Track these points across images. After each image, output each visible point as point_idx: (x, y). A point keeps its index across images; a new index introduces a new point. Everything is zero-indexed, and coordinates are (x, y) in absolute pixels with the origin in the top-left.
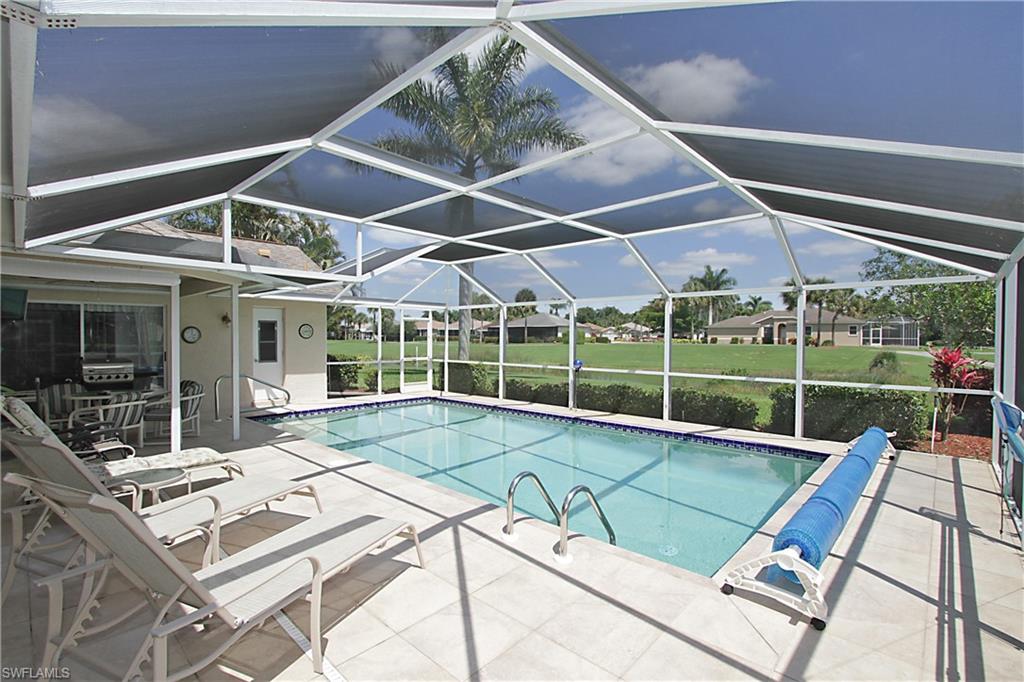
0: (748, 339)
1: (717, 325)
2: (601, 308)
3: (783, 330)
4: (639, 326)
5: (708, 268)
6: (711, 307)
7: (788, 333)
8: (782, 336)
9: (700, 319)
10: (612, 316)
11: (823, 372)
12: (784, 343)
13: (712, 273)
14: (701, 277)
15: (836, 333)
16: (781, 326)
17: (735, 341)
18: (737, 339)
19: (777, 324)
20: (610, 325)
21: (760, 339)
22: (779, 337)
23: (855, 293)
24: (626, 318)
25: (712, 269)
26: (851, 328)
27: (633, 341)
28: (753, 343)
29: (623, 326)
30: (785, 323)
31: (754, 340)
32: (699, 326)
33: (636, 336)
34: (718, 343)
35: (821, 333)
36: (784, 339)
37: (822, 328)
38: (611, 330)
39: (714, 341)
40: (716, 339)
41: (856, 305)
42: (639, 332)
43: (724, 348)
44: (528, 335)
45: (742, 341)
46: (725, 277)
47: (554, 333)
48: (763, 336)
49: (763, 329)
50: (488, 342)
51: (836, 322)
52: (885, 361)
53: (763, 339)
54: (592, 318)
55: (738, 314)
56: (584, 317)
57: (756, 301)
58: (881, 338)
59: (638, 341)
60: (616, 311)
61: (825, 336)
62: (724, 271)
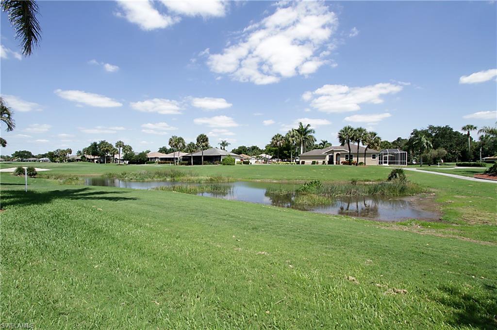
0: (321, 161)
1: (305, 154)
2: (250, 147)
3: (338, 157)
4: (267, 155)
5: (301, 123)
6: (302, 145)
7: (341, 158)
8: (338, 160)
9: (296, 151)
10: (255, 151)
11: (362, 181)
12: (339, 164)
13: (302, 127)
14: (297, 129)
15: (366, 158)
16: (338, 155)
17: (314, 163)
18: (315, 162)
19: (335, 154)
20: (254, 155)
21: (327, 162)
22: (336, 160)
23: (377, 136)
24: (262, 152)
25: (303, 125)
26: (373, 155)
27: (264, 163)
28: (323, 164)
29: (260, 155)
30: (339, 153)
31: (324, 162)
32: (296, 154)
33: (266, 160)
34: (305, 164)
35: (359, 158)
36: (339, 161)
37: (359, 155)
38: (254, 157)
39: (303, 163)
40: (304, 162)
41: (377, 142)
42: (268, 159)
43: (308, 167)
44: (204, 160)
45: (317, 163)
46: (309, 128)
47: (219, 159)
48: (328, 160)
49: (328, 156)
50: (182, 164)
51: (367, 152)
52: (397, 174)
53: (328, 162)
54: (245, 152)
55: (316, 149)
56: (241, 151)
57: (324, 143)
58: (388, 161)
59: (266, 163)
60: (257, 148)
61: (361, 160)
62: (308, 125)
